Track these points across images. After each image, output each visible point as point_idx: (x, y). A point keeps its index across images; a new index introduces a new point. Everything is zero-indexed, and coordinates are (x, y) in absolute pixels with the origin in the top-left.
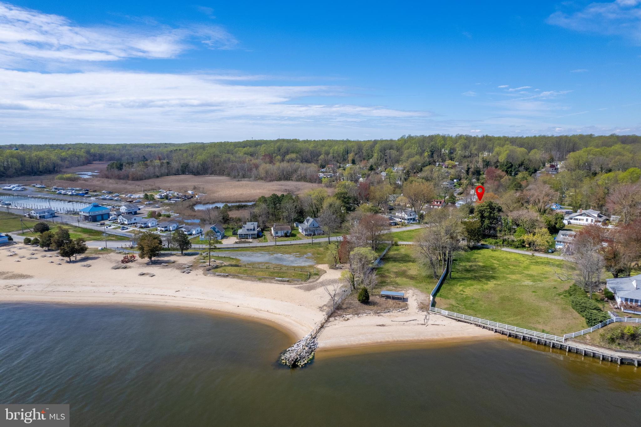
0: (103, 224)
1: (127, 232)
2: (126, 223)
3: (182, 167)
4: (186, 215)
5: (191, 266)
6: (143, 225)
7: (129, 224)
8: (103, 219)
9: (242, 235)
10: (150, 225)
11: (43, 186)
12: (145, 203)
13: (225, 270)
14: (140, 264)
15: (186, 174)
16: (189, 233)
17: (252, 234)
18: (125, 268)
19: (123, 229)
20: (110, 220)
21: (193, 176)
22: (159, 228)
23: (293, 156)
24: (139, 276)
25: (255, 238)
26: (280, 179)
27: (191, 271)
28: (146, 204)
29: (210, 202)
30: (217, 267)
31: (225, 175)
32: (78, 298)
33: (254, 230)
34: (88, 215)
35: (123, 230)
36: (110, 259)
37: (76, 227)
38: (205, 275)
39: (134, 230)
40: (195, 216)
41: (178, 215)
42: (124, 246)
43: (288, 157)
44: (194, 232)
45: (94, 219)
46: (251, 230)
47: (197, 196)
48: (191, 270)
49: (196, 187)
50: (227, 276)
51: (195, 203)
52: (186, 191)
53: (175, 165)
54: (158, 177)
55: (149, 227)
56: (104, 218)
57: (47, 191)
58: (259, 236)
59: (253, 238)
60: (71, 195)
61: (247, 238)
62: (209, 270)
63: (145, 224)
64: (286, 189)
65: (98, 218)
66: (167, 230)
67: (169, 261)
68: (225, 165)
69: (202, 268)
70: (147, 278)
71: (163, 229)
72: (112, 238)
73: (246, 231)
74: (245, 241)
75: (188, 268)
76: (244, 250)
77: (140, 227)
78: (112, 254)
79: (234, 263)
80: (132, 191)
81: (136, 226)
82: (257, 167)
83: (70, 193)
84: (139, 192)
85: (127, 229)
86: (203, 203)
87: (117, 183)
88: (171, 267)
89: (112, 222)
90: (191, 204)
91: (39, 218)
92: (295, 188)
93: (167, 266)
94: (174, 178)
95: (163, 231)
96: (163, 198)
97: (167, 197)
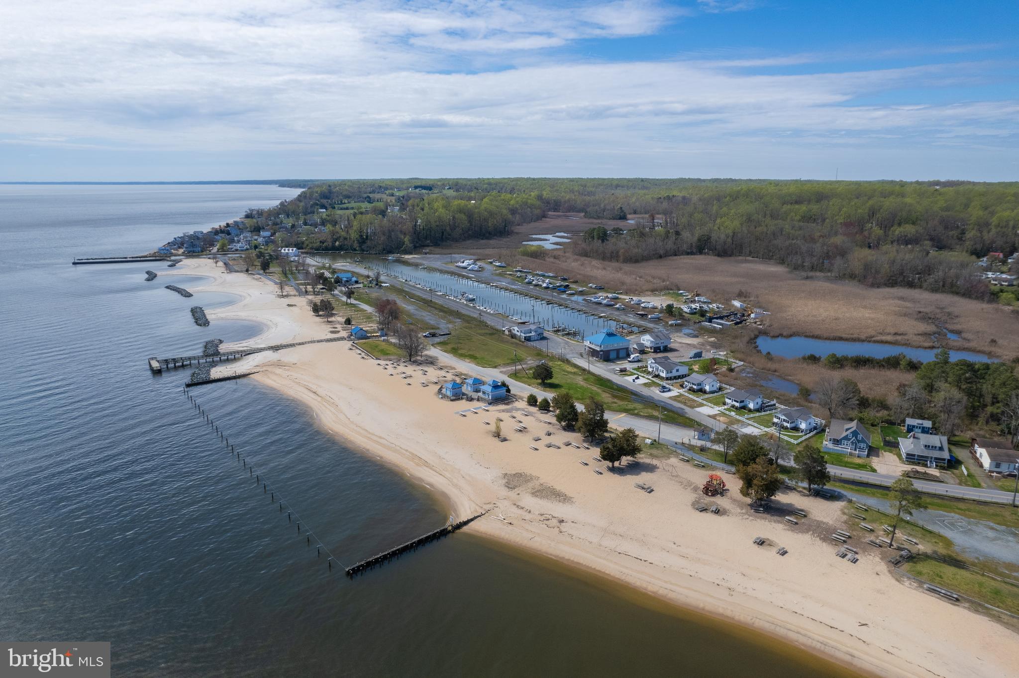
0: (623, 371)
1: (670, 398)
2: (663, 375)
3: (699, 240)
4: (756, 365)
5: (850, 537)
6: (695, 387)
7: (667, 379)
8: (618, 358)
9: (914, 455)
10: (707, 388)
11: (504, 264)
12: (670, 323)
13: (941, 577)
14: (741, 505)
15: (705, 254)
16: (793, 425)
17: (936, 459)
18: (717, 512)
19: (664, 389)
20: (630, 362)
21: (719, 259)
22: (727, 401)
23: (909, 229)
24: (756, 546)
25: (942, 468)
26: (892, 282)
27: (857, 556)
28: (672, 325)
29: (785, 334)
30: (912, 558)
31: (776, 259)
32: (669, 586)
33: (941, 449)
34: (598, 349)
35: (664, 392)
36: (677, 476)
37: (584, 370)
38: (897, 580)
39: (681, 395)
40: (775, 371)
41: (742, 363)
42: (686, 441)
43: (898, 231)
44: (803, 426)
45: (606, 357)
46: (934, 448)
47: (752, 316)
48: (856, 553)
49: (742, 293)
50: (957, 600)
51: (757, 333)
52: (727, 301)
53: (689, 237)
54: (661, 257)
55: (705, 392)
56: (621, 355)
57: (510, 275)
58: (953, 464)
59: (941, 466)
60: (547, 288)
61: (926, 466)
62: (897, 563)
63: (699, 384)
64: (920, 312)
65: (613, 355)
66: (744, 408)
67: (790, 505)
68: (775, 242)
69: (878, 551)
70: (772, 553)
71: (737, 404)
72: (656, 414)
73: (923, 447)
74: (925, 473)
75: (845, 542)
76: (939, 506)
77: (690, 390)
78: (673, 460)
79: (941, 550)
80: (636, 290)
81: (682, 386)
82: (843, 253)
83: (545, 285)
84: (647, 293)
85: (670, 390)
86: (771, 334)
87: (605, 269)
88: (807, 531)
89: (636, 365)
90: (753, 336)
91: (523, 340)
92: (938, 311)
93: (796, 523)
94: (688, 261)
95: (737, 408)
96: (695, 313)
97: (702, 313)
